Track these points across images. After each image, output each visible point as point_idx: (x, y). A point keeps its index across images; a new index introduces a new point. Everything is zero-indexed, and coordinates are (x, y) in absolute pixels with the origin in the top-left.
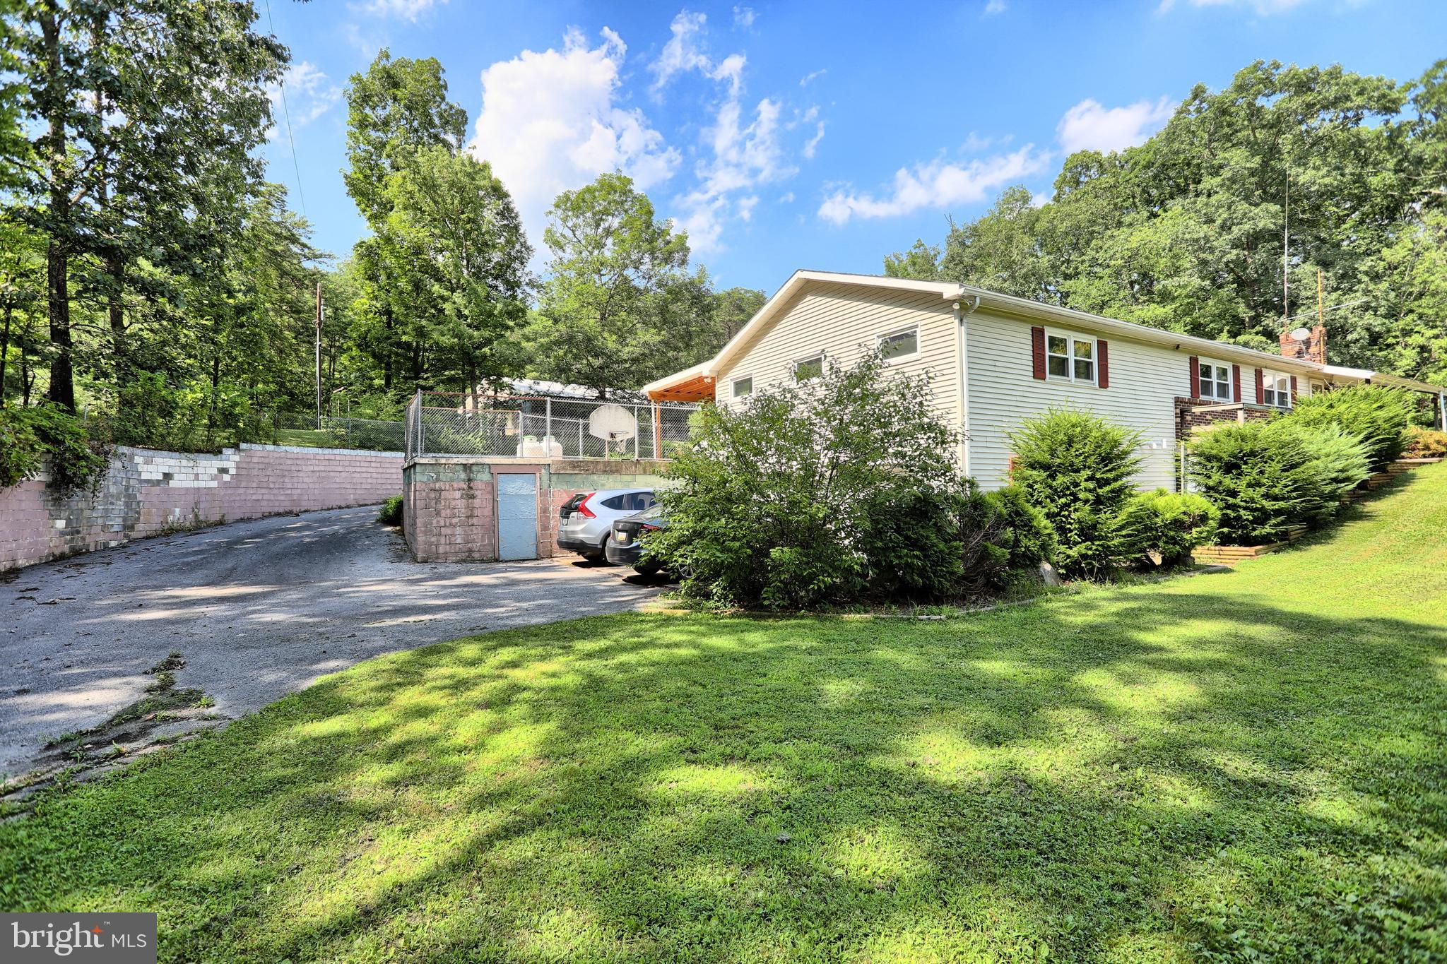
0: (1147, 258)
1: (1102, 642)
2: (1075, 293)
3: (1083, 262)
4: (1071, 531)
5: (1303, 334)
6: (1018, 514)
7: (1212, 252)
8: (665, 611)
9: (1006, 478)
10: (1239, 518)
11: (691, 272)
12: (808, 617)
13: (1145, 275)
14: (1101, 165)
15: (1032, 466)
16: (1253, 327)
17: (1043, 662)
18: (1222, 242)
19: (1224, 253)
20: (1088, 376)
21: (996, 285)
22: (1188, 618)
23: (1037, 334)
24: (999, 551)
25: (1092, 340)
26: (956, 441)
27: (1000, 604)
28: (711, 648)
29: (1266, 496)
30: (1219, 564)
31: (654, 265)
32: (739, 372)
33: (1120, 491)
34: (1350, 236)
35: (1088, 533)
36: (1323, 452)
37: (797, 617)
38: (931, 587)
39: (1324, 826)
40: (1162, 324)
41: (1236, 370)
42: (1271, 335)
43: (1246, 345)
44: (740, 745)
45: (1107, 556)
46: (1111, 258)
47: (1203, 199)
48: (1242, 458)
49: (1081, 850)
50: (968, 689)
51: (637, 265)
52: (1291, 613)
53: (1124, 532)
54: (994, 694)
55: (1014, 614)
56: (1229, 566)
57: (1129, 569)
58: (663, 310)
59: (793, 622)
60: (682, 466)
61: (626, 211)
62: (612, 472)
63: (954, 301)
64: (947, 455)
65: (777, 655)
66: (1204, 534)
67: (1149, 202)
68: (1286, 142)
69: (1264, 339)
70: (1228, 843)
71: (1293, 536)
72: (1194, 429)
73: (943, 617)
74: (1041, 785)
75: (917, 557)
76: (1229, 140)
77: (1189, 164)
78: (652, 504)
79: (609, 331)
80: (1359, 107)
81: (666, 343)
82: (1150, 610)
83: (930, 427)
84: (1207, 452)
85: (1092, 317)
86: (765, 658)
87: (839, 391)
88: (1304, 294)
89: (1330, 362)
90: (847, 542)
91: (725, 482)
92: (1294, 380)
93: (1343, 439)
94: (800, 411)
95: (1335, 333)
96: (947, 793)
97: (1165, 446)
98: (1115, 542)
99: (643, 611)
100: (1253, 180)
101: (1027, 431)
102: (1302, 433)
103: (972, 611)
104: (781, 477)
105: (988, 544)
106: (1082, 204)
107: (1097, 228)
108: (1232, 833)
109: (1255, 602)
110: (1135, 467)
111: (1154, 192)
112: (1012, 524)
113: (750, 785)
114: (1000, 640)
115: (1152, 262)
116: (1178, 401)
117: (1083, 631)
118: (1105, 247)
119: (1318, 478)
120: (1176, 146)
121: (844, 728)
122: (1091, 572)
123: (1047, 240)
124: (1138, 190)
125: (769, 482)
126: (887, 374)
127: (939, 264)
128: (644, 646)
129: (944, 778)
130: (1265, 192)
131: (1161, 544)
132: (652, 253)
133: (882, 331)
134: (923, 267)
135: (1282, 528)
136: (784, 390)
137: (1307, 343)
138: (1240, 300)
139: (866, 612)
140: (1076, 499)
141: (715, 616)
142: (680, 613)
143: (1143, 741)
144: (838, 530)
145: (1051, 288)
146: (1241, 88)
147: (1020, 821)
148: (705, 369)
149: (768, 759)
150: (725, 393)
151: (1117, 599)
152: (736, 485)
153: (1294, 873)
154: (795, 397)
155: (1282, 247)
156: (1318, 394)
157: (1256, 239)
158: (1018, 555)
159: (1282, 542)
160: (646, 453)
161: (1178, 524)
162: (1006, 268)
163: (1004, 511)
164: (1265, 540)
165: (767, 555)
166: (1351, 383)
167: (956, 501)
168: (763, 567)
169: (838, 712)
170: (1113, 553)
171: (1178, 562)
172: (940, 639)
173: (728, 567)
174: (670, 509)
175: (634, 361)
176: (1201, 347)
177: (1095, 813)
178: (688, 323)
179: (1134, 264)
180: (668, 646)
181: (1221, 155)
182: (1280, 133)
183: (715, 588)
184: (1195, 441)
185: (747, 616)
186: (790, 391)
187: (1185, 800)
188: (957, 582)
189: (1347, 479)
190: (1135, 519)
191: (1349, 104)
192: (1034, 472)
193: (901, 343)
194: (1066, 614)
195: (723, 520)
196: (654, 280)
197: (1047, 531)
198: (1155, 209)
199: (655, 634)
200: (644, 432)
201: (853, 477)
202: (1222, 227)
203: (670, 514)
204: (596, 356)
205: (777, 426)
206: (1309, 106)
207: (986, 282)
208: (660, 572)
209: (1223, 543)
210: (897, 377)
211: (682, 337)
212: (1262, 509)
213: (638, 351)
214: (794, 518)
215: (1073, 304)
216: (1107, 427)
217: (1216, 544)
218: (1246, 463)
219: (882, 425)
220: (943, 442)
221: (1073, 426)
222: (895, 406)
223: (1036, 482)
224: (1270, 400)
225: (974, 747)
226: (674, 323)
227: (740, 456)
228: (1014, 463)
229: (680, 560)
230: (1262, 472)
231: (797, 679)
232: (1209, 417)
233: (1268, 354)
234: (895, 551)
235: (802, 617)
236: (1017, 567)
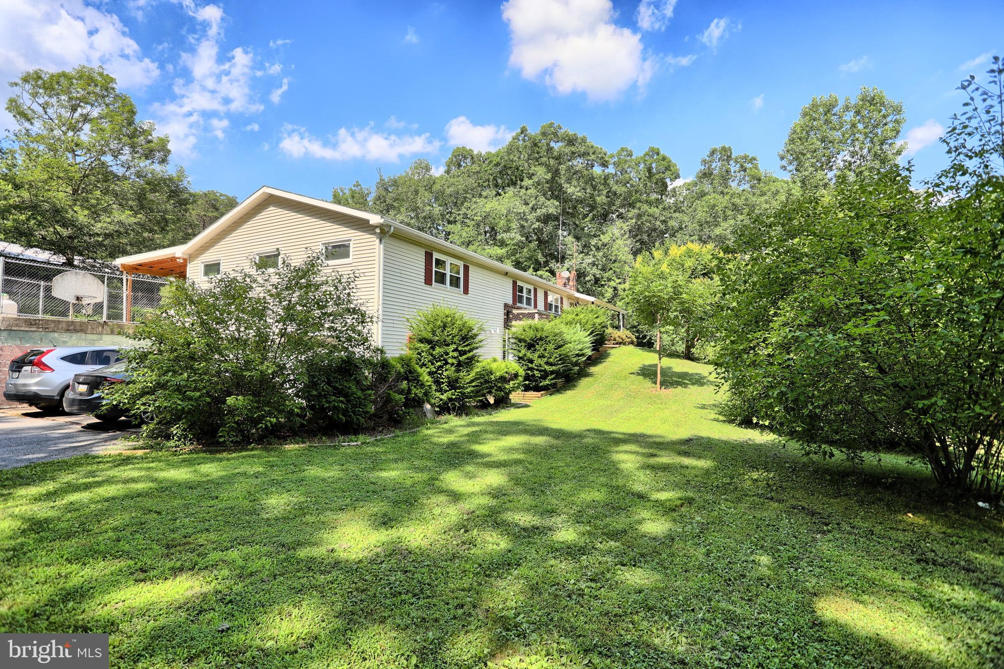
0: (494, 219)
1: (458, 453)
2: (453, 233)
3: (459, 214)
4: (443, 383)
5: (566, 274)
6: (410, 372)
7: (527, 222)
8: (124, 452)
9: (405, 348)
10: (533, 375)
11: (170, 170)
12: (256, 449)
13: (493, 229)
14: (472, 158)
15: (421, 341)
16: (545, 267)
17: (422, 470)
18: (531, 217)
19: (533, 223)
20: (457, 286)
21: (406, 220)
22: (505, 435)
23: (429, 256)
24: (398, 397)
25: (461, 264)
26: (372, 322)
27: (398, 432)
28: (166, 480)
29: (547, 363)
30: (523, 402)
31: (133, 158)
32: (210, 257)
33: (471, 359)
34: (589, 226)
35: (453, 384)
36: (573, 339)
37: (247, 450)
38: (352, 422)
39: (563, 546)
40: (500, 259)
41: (535, 290)
42: (553, 273)
43: (541, 277)
44: (188, 557)
45: (463, 399)
46: (475, 215)
47: (523, 191)
48: (536, 341)
49: (439, 588)
50: (373, 492)
51: (116, 154)
52: (555, 429)
53: (473, 384)
54: (390, 494)
55: (406, 439)
56: (528, 403)
57: (476, 407)
58: (141, 197)
59: (244, 453)
60: (147, 329)
61: (107, 105)
62: (76, 331)
63: (377, 227)
64: (365, 331)
65: (228, 480)
66: (516, 385)
67: (496, 186)
68: (563, 167)
69: (549, 274)
70: (519, 565)
71: (559, 385)
72: (514, 323)
73: (359, 443)
74: (417, 550)
75: (342, 402)
76: (537, 161)
77: (518, 169)
78: (118, 360)
79: (81, 206)
80: (593, 160)
81: (142, 225)
82: (486, 432)
83: (354, 311)
84: (519, 336)
85: (462, 250)
86: (218, 483)
87: (289, 280)
88: (569, 252)
89: (578, 291)
90: (290, 391)
91: (189, 344)
92: (562, 299)
93: (581, 333)
94: (257, 292)
95: (581, 275)
96: (355, 567)
97: (498, 332)
98: (468, 390)
99: (101, 453)
100: (547, 185)
101: (419, 318)
102: (564, 329)
103: (379, 438)
104: (237, 342)
105: (391, 392)
106: (460, 179)
107: (468, 196)
108: (521, 559)
109: (540, 423)
110: (481, 344)
111: (500, 181)
112: (407, 379)
113: (197, 590)
114: (396, 456)
115: (496, 221)
116: (506, 305)
117: (448, 447)
118: (472, 208)
119: (570, 354)
120: (511, 157)
121: (281, 531)
122: (454, 409)
123: (439, 197)
124: (491, 178)
125: (228, 345)
126: (326, 271)
127: (370, 199)
128: (99, 484)
129: (354, 557)
130: (552, 193)
131: (493, 391)
132: (133, 147)
133: (326, 240)
134: (359, 200)
135: (553, 381)
136: (246, 275)
137: (568, 279)
138: (539, 251)
139: (303, 442)
140: (447, 363)
141: (175, 454)
142: (140, 453)
143: (477, 512)
144: (284, 382)
145: (440, 228)
146: (544, 134)
147: (403, 577)
148: (178, 251)
149: (215, 566)
150: (195, 273)
151: (468, 425)
152: (199, 344)
153: (549, 575)
154: (255, 281)
155: (559, 225)
156: (572, 308)
157: (548, 218)
158: (410, 399)
159: (553, 389)
160: (115, 315)
161: (503, 379)
162: (413, 210)
163: (402, 370)
164: (545, 388)
165: (224, 402)
166: (586, 303)
167: (371, 363)
168: (220, 413)
169: (277, 519)
170: (467, 397)
171: (503, 402)
172: (356, 458)
173: (189, 412)
174: (134, 365)
175: (107, 236)
176: (518, 275)
177: (449, 563)
178: (166, 212)
179: (487, 221)
180: (126, 481)
181: (533, 168)
182: (560, 164)
183: (174, 430)
184: (513, 330)
185: (204, 452)
186: (250, 276)
187: (498, 545)
188: (370, 418)
189: (583, 355)
190: (480, 376)
191: (589, 158)
192: (422, 345)
193: (339, 250)
194: (439, 437)
195: (186, 374)
196: (133, 170)
197: (428, 384)
198: (500, 191)
199: (111, 473)
200: (114, 299)
201: (296, 343)
202: (532, 208)
203: (134, 369)
204: (64, 226)
205: (237, 301)
206: (573, 153)
207: (400, 217)
208: (123, 418)
209: (525, 390)
210: (333, 274)
211: (158, 223)
212: (545, 371)
213: (112, 227)
214: (247, 374)
215: (452, 240)
216: (466, 319)
217: (522, 391)
218: (538, 344)
219: (320, 308)
220: (363, 322)
221: (447, 316)
222: (330, 294)
223: (423, 351)
224: (550, 309)
225: (375, 532)
226: (152, 210)
227: (203, 324)
228: (410, 338)
229: (142, 408)
230: (545, 350)
231: (245, 498)
232: (521, 316)
233: (551, 283)
234: (326, 398)
235: (252, 450)
236: (409, 407)
